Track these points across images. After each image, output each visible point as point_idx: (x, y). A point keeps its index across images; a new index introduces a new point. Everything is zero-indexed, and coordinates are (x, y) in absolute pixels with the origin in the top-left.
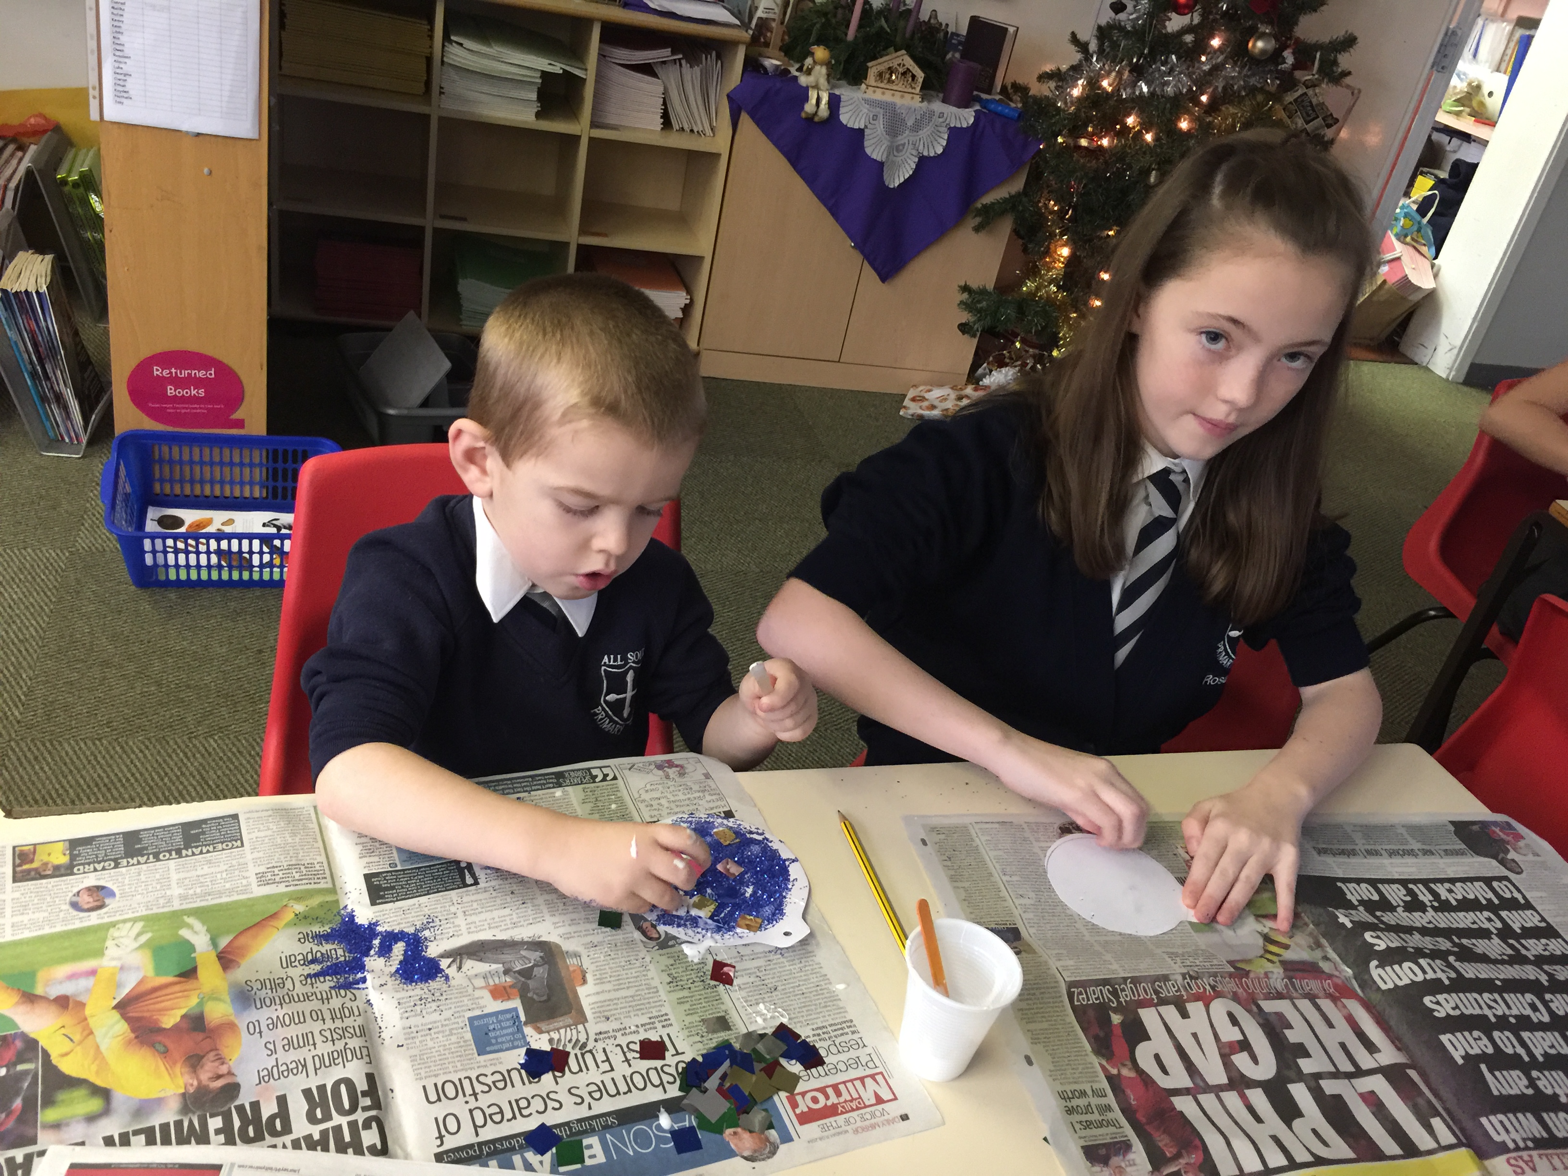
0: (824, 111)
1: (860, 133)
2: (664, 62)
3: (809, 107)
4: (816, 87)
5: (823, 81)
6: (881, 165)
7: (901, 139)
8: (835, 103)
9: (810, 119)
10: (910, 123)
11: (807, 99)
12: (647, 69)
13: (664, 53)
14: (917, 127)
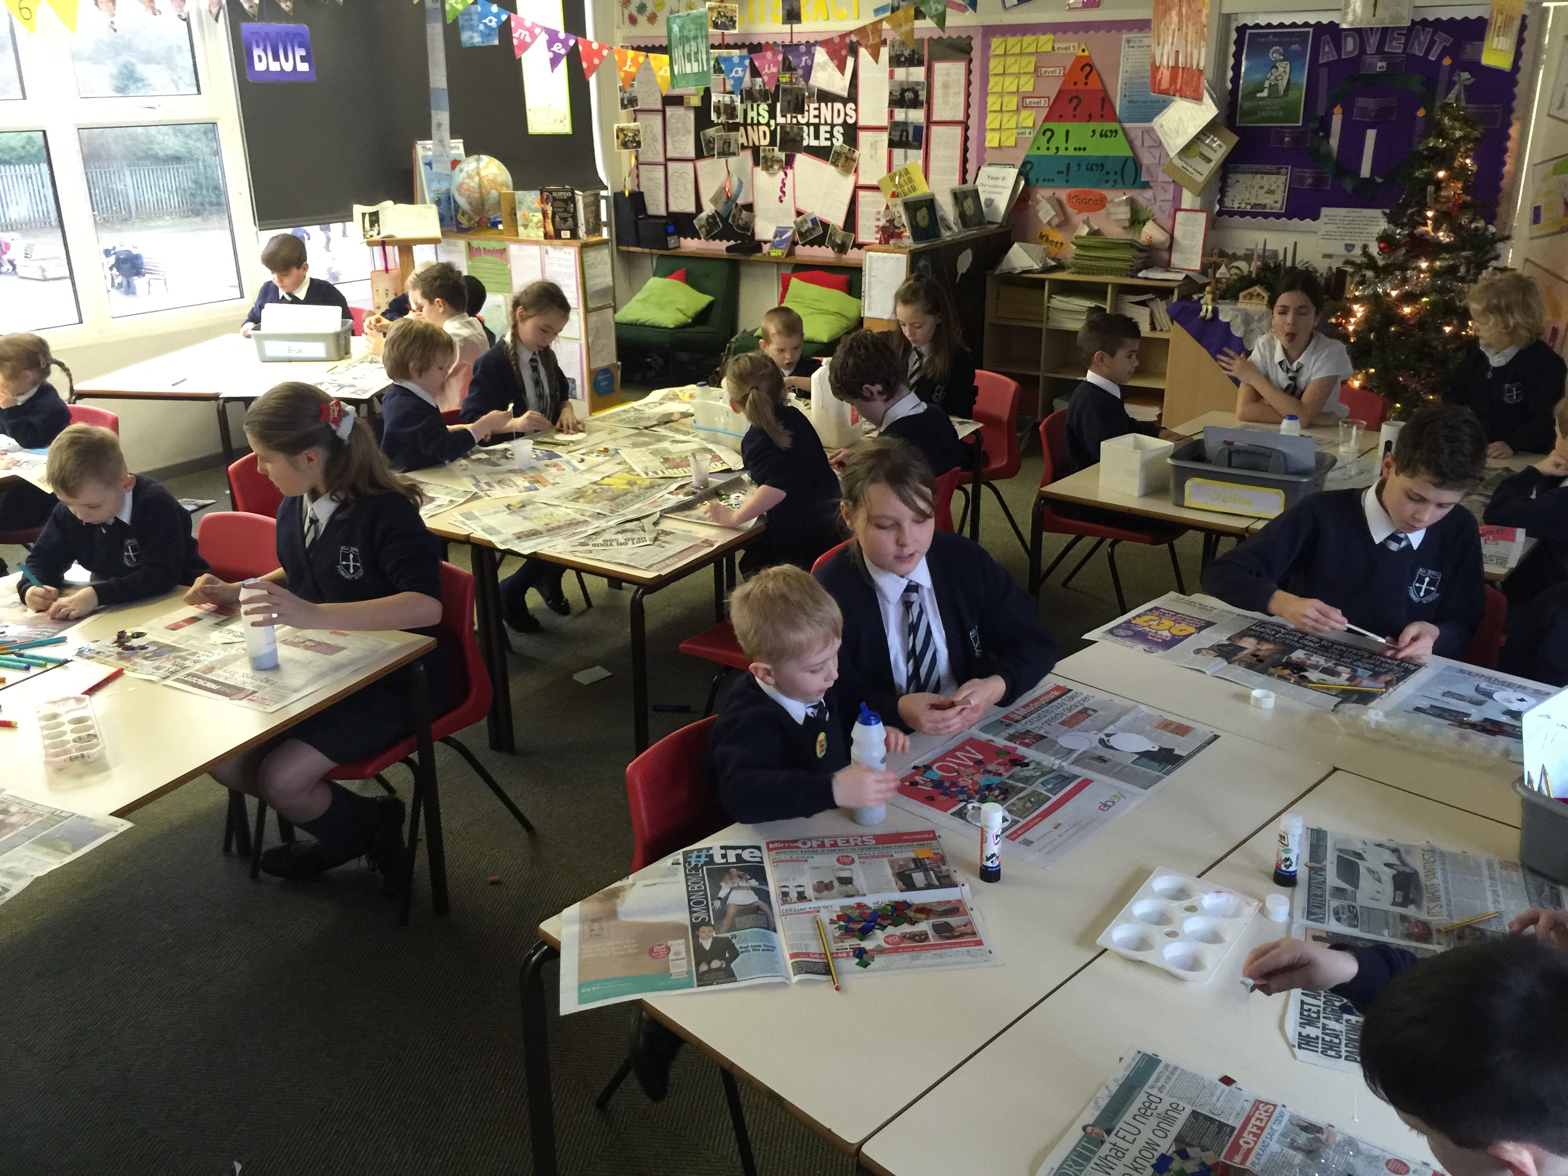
0: (1209, 315)
1: (1228, 324)
2: (1152, 299)
3: (1202, 314)
4: (1207, 304)
5: (1209, 301)
6: (1240, 339)
7: (1252, 326)
8: (1215, 311)
9: (1204, 318)
10: (1256, 318)
11: (1201, 310)
12: (1143, 303)
13: (1151, 296)
14: (1260, 320)
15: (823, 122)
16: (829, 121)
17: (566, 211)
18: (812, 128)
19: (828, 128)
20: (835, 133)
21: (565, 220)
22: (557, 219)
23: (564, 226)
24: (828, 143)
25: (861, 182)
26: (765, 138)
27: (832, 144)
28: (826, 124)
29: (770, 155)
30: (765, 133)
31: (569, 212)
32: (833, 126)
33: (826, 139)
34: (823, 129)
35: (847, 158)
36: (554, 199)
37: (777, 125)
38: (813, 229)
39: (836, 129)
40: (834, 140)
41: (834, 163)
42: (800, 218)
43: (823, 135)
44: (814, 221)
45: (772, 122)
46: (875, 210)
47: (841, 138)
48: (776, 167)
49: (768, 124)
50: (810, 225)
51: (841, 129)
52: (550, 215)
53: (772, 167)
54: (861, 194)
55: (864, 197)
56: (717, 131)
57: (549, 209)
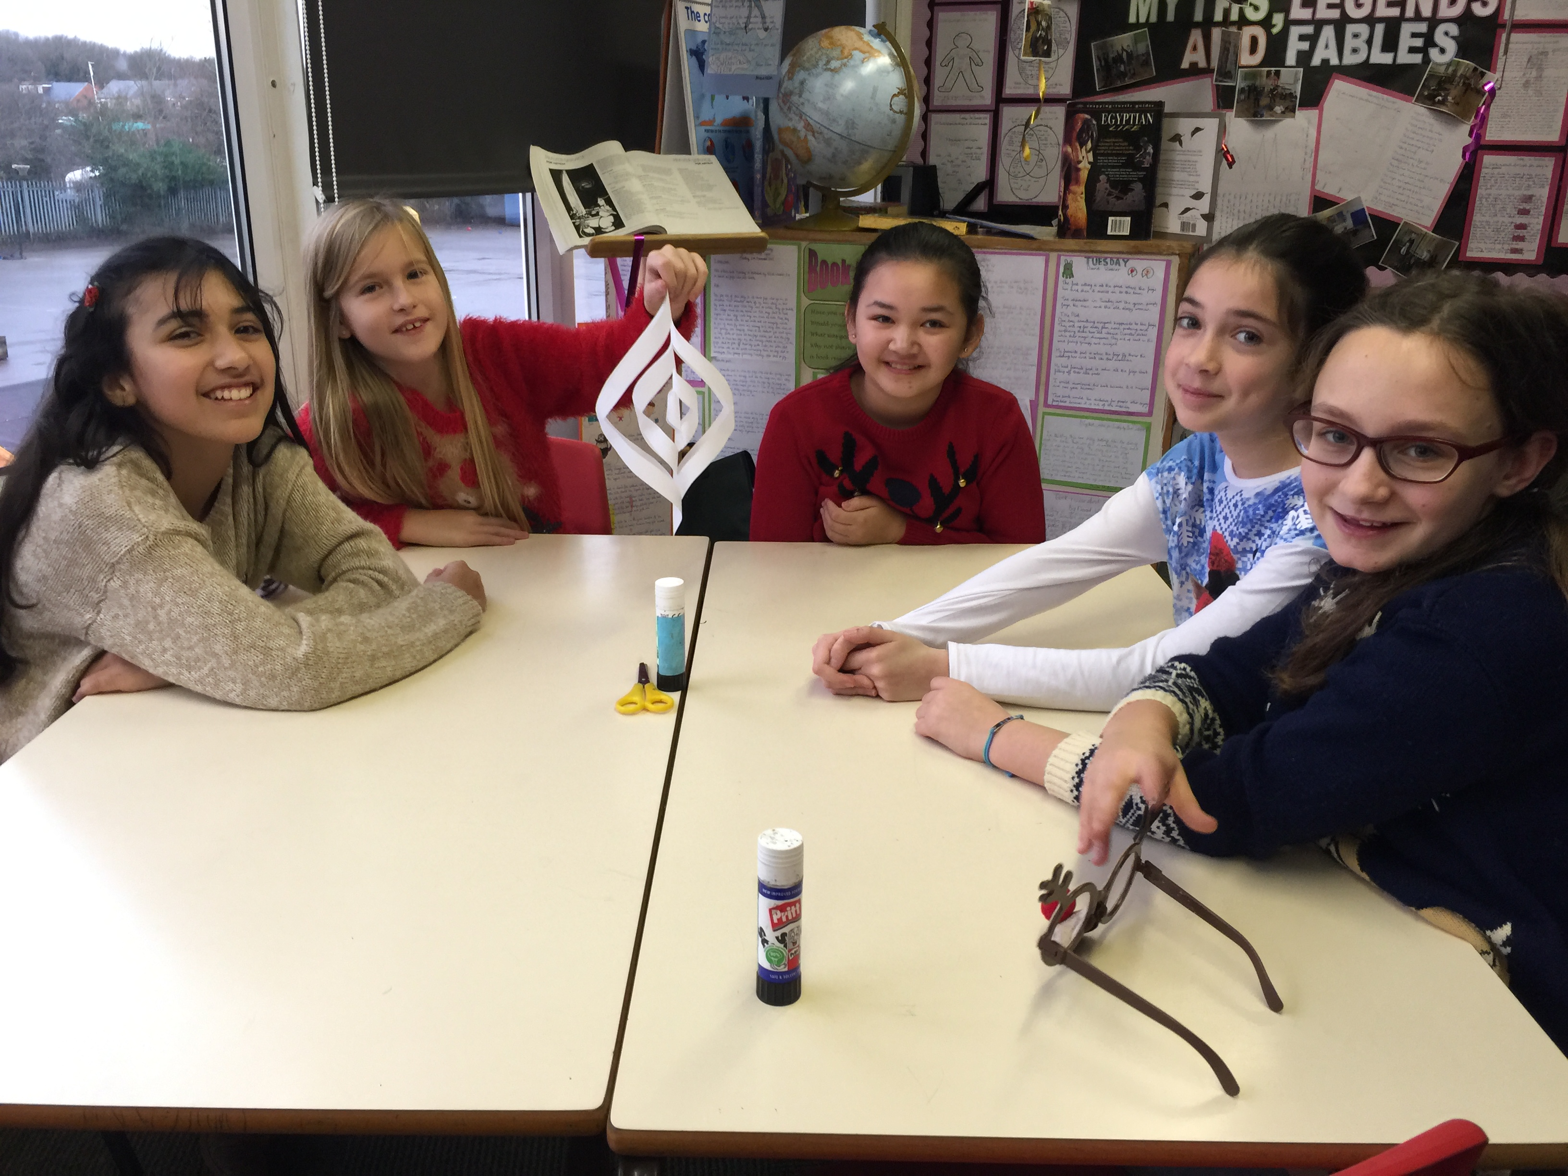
15: (1410, 12)
16: (1427, 12)
17: (1131, 163)
18: (1380, 29)
19: (1423, 28)
20: (1439, 36)
21: (1123, 187)
22: (1103, 183)
23: (1119, 205)
24: (1417, 58)
25: (1492, 134)
26: (1253, 50)
27: (1427, 60)
28: (1418, 17)
29: (1267, 83)
30: (1254, 40)
31: (1137, 167)
32: (1434, 22)
33: (1412, 50)
34: (1406, 29)
35: (1467, 87)
36: (1104, 131)
37: (1289, 23)
38: (1355, 232)
39: (1441, 29)
40: (1434, 53)
41: (1429, 100)
42: (1327, 213)
43: (1405, 41)
44: (1359, 216)
45: (1278, 20)
46: (1518, 193)
47: (1451, 47)
48: (1278, 109)
49: (1266, 23)
50: (1349, 223)
51: (1454, 29)
52: (1084, 175)
53: (1270, 108)
54: (1488, 159)
55: (1496, 167)
56: (1136, 40)
57: (1085, 159)
